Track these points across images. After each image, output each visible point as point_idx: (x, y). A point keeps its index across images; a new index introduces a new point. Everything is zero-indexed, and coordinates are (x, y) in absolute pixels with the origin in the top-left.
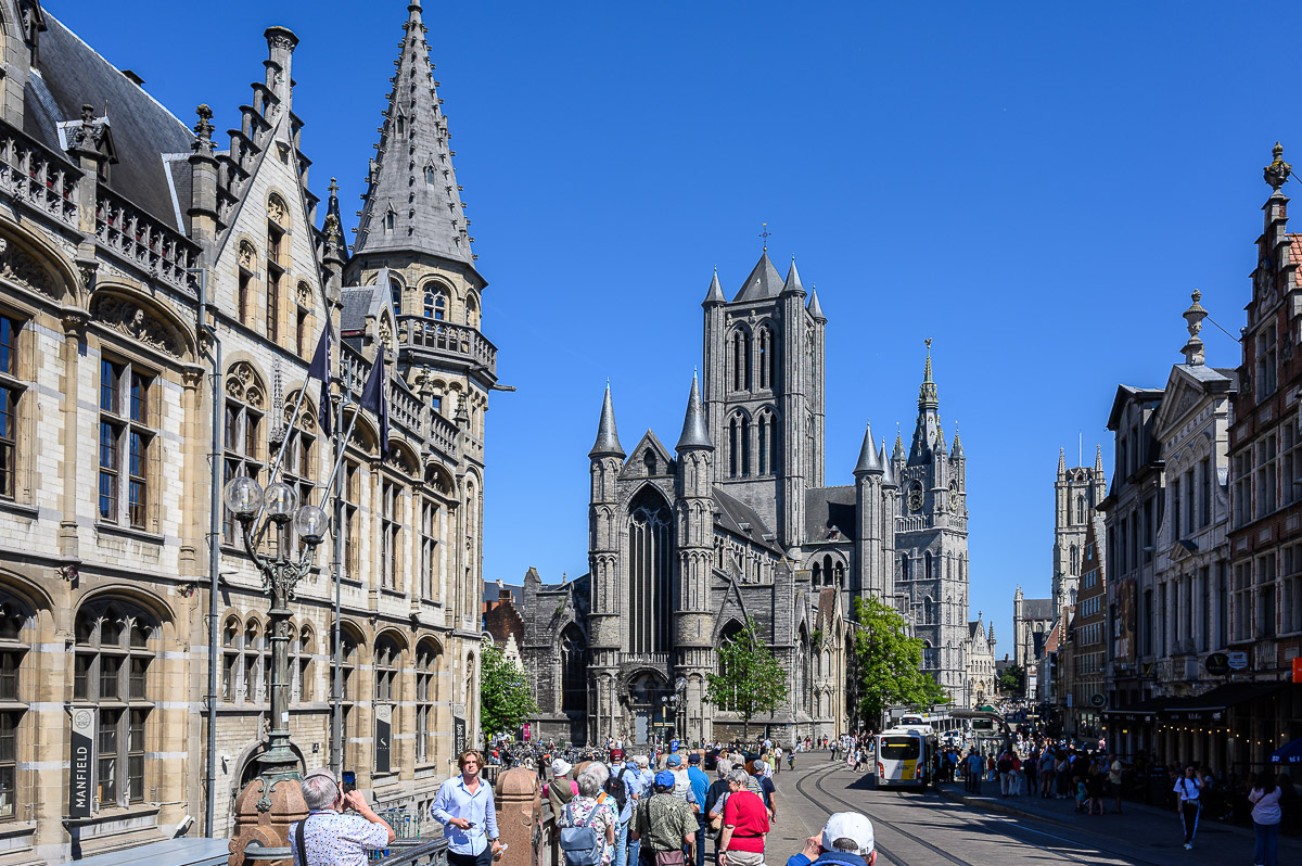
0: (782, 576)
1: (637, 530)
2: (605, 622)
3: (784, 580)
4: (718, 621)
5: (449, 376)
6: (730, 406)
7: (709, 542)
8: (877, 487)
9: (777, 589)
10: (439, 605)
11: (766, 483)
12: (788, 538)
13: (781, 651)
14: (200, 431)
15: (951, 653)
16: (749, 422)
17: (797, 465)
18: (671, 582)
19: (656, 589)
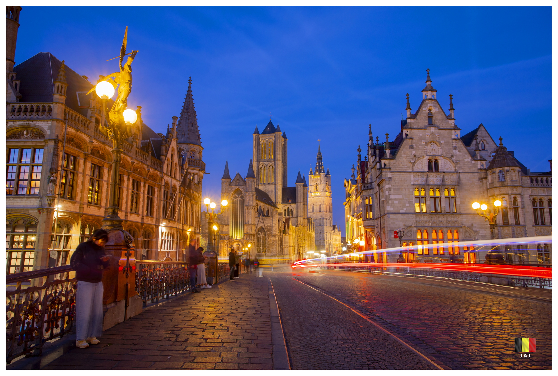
0: (275, 214)
1: (234, 201)
2: (225, 227)
4: (257, 227)
5: (195, 172)
6: (261, 163)
7: (254, 204)
8: (302, 187)
9: (273, 218)
10: (194, 227)
11: (270, 186)
12: (277, 202)
13: (274, 236)
14: (160, 196)
15: (328, 235)
16: (265, 168)
17: (279, 181)
18: (244, 215)
19: (239, 217)
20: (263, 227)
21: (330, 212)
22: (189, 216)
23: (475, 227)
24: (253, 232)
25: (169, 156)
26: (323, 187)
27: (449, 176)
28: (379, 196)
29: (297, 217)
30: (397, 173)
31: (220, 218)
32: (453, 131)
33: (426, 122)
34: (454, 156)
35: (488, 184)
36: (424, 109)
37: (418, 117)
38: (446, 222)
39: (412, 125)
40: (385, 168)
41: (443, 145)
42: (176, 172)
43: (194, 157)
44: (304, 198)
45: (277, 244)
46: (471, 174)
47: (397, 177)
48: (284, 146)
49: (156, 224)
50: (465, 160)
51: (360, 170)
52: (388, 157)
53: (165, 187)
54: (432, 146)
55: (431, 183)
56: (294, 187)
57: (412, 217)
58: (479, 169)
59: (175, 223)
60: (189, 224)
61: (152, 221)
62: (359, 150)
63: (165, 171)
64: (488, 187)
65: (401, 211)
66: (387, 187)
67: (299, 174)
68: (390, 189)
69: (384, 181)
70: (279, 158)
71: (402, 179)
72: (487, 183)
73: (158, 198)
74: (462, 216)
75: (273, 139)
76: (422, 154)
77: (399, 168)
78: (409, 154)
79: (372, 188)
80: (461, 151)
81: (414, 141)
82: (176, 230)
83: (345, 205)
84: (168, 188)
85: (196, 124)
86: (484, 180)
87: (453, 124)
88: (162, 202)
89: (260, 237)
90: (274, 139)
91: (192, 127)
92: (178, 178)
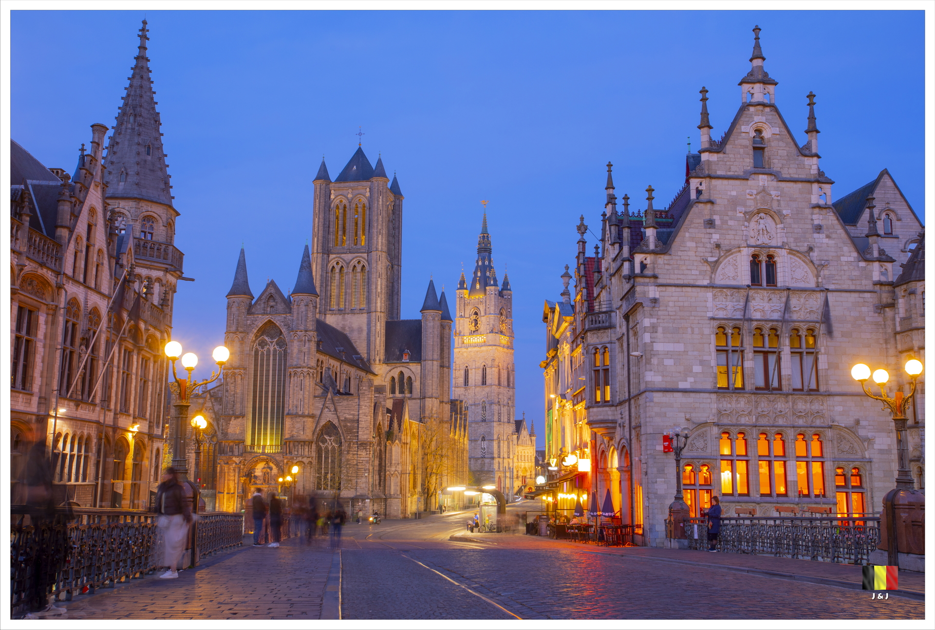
0: (365, 390)
1: (260, 353)
2: (233, 422)
3: (367, 393)
4: (318, 423)
5: (155, 274)
6: (332, 256)
7: (313, 363)
8: (438, 323)
9: (361, 399)
10: (146, 420)
11: (356, 316)
12: (372, 358)
13: (363, 445)
14: (53, 336)
15: (502, 445)
16: (345, 270)
17: (380, 304)
18: (284, 392)
19: (273, 397)
20: (336, 422)
21: (508, 385)
22: (133, 392)
23: (864, 427)
24: (308, 435)
25: (81, 228)
26: (492, 322)
27: (802, 300)
28: (628, 345)
29: (423, 398)
30: (673, 289)
31: (221, 398)
32: (815, 186)
33: (748, 162)
34: (816, 249)
35: (898, 320)
36: (743, 127)
37: (728, 147)
38: (794, 414)
39: (714, 167)
40: (642, 275)
41: (788, 221)
42: (99, 273)
43: (152, 234)
44: (442, 350)
45: (371, 468)
46: (856, 295)
47: (673, 299)
48: (394, 213)
49: (39, 410)
50: (843, 259)
51: (583, 280)
52: (652, 246)
53: (68, 311)
54: (762, 221)
55: (758, 315)
56: (416, 321)
57: (709, 401)
58: (876, 284)
59: (94, 410)
60: (134, 411)
61: (29, 403)
62: (582, 229)
63: (69, 271)
64: (898, 329)
65: (682, 385)
66: (647, 322)
67: (431, 286)
68: (654, 329)
69: (640, 308)
70: (380, 244)
71: (686, 304)
72: (894, 319)
73: (48, 341)
74: (831, 398)
75: (364, 196)
76: (736, 242)
77: (679, 277)
78: (703, 240)
79: (611, 327)
80: (834, 236)
81: (717, 208)
82: (98, 428)
83: (545, 368)
84: (76, 315)
85: (160, 147)
86: (887, 309)
87: (815, 167)
88: (58, 354)
89: (326, 448)
90: (368, 194)
91: (148, 154)
92: (105, 288)
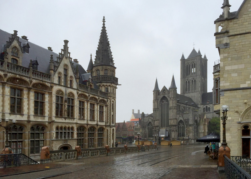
0: (191, 111)
1: (162, 104)
2: (156, 122)
6: (186, 78)
7: (176, 106)
9: (190, 114)
11: (193, 93)
12: (198, 103)
13: (190, 125)
16: (190, 82)
17: (200, 89)
18: (169, 113)
19: (166, 115)
20: (183, 120)
22: (96, 115)
24: (175, 124)
25: (61, 70)
29: (213, 112)
31: (153, 116)
43: (107, 74)
45: (193, 131)
48: (205, 65)
49: (48, 121)
53: (57, 93)
60: (97, 120)
61: (44, 119)
70: (199, 73)
73: (50, 102)
84: (62, 94)
89: (181, 127)
90: (196, 60)
